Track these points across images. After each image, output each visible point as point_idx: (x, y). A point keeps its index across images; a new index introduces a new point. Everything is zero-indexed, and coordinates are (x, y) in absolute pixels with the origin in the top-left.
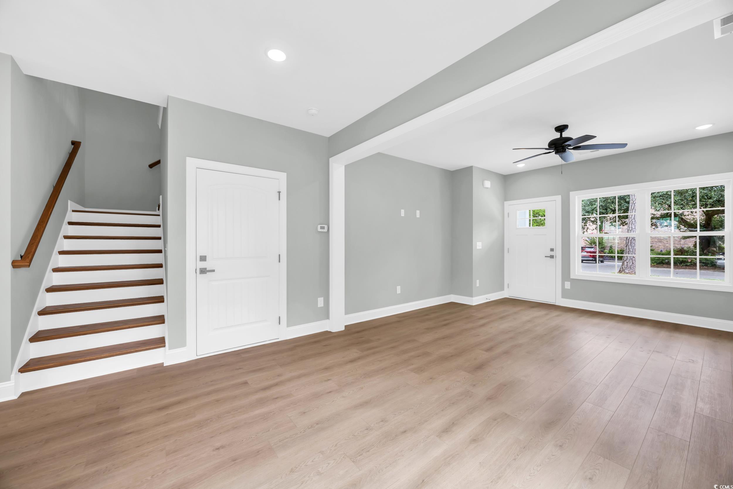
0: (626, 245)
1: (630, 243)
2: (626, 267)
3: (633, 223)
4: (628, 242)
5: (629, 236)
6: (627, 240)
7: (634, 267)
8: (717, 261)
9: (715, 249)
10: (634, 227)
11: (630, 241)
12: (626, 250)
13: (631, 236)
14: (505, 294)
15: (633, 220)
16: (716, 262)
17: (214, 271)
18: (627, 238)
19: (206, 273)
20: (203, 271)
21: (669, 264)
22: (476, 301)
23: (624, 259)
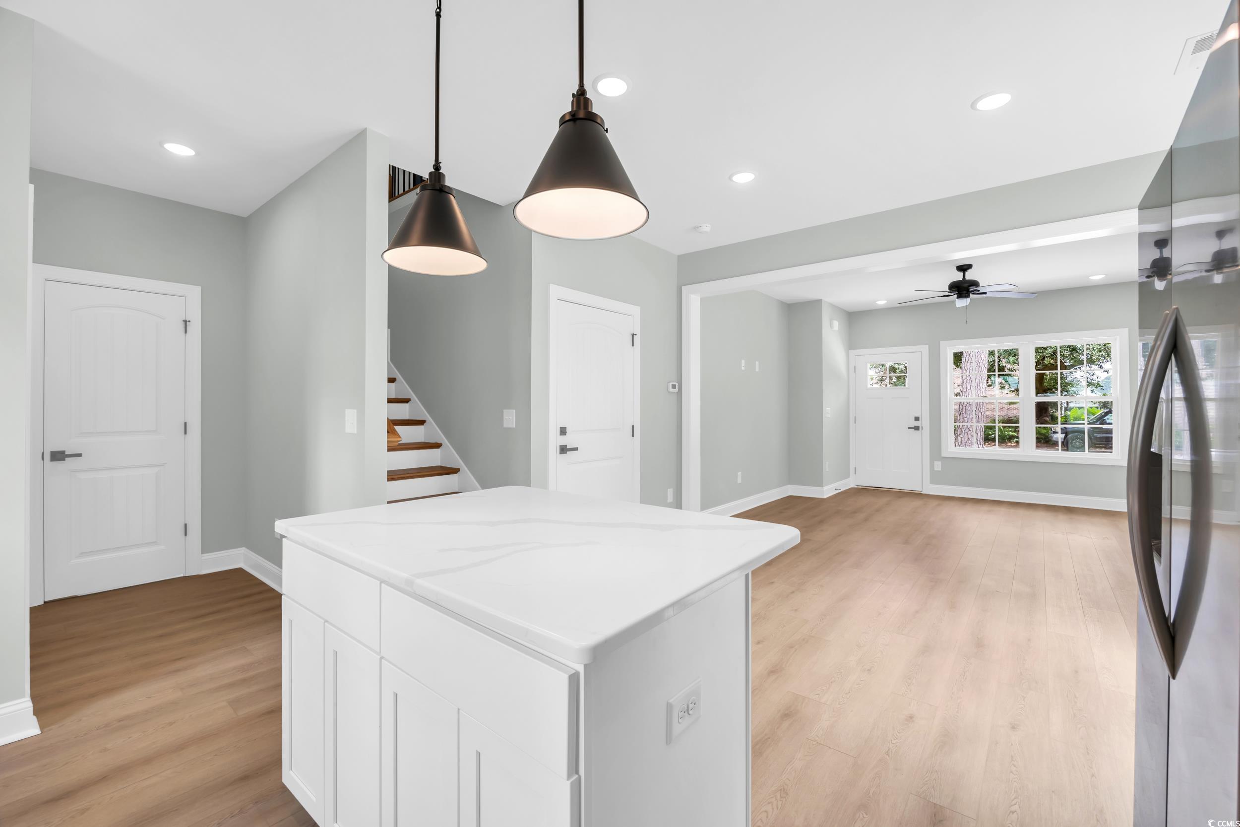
0: (959, 413)
1: (964, 410)
2: (960, 444)
3: (968, 381)
4: (962, 408)
5: (963, 401)
6: (961, 406)
7: (970, 445)
8: (1053, 435)
9: (1048, 419)
10: (969, 388)
11: (964, 408)
12: (960, 419)
13: (965, 401)
14: (851, 483)
15: (967, 378)
16: (1052, 437)
17: (577, 450)
18: (960, 403)
19: (566, 453)
20: (563, 450)
21: (994, 440)
22: (827, 491)
23: (957, 433)
